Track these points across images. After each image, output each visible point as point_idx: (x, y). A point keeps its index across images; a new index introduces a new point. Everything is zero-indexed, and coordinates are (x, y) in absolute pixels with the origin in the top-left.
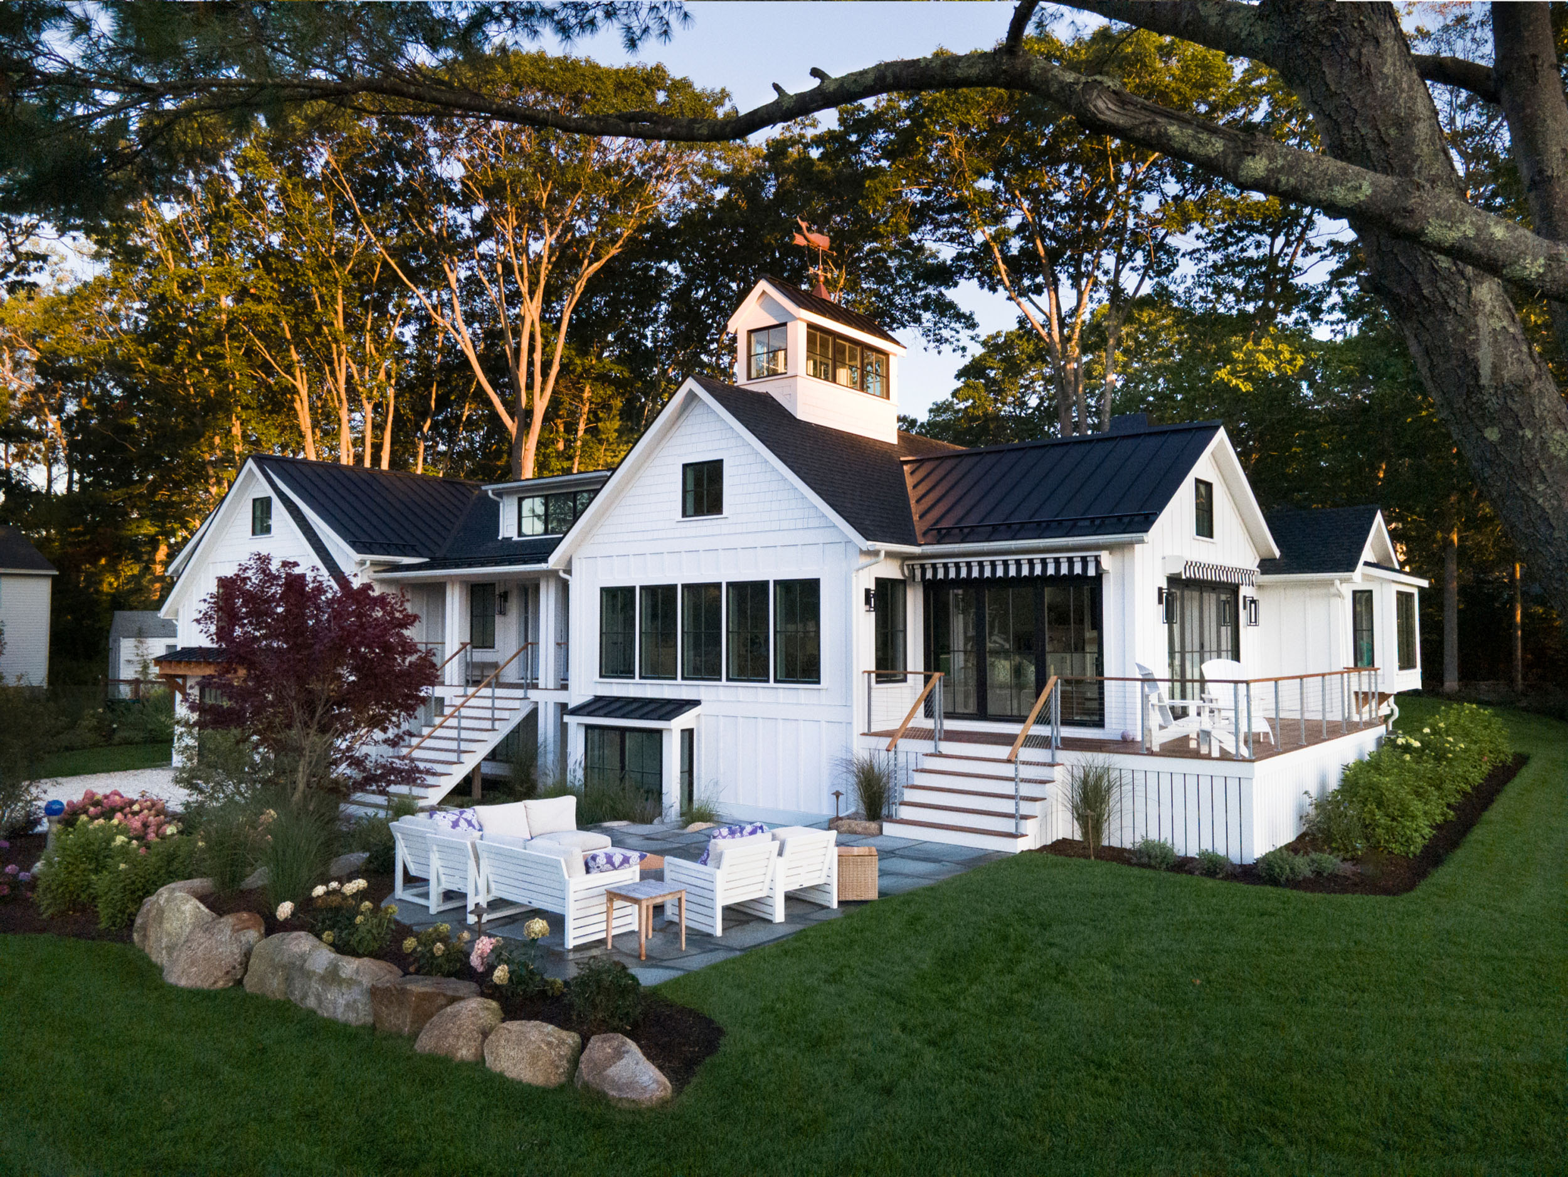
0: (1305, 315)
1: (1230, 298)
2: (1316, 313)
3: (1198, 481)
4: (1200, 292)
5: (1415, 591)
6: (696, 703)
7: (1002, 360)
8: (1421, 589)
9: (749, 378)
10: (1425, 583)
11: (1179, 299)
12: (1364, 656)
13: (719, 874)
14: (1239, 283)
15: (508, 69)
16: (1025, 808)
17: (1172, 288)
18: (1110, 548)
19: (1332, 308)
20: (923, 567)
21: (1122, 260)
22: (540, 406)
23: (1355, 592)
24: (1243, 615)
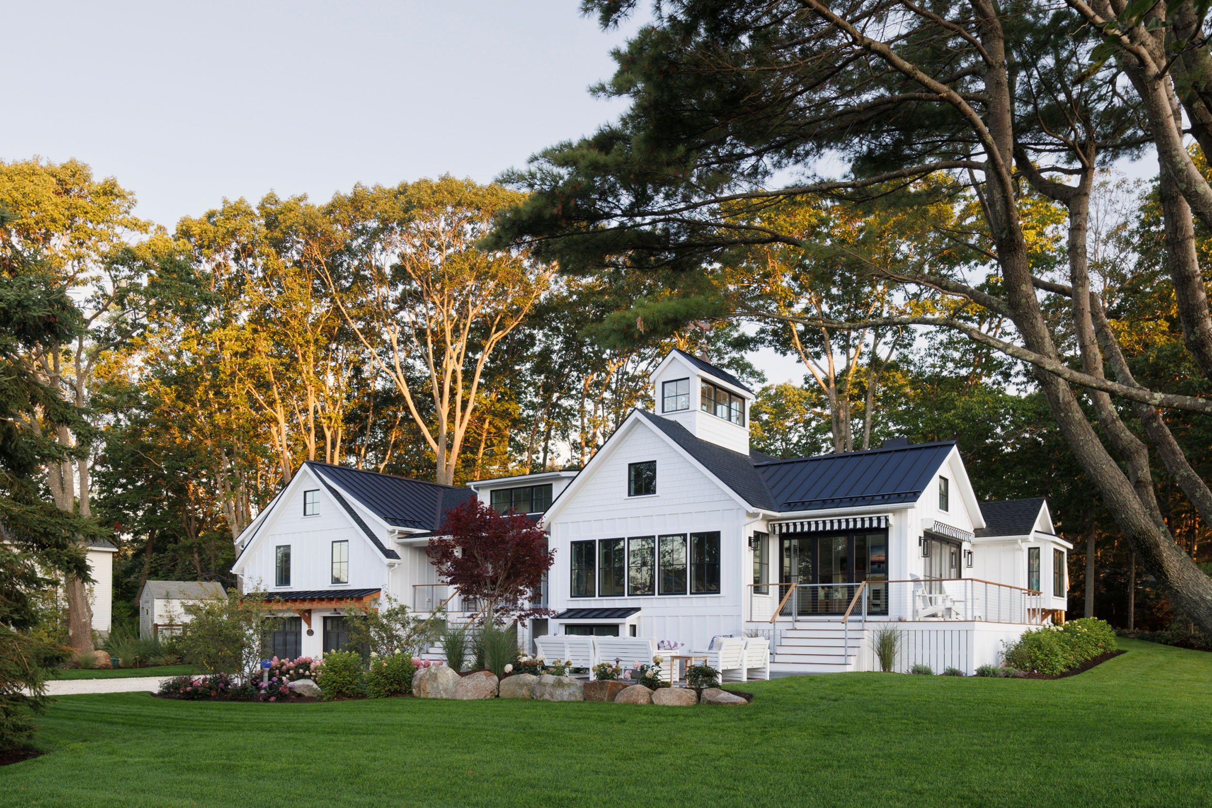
0: (999, 378)
1: (950, 365)
2: (1007, 376)
3: (941, 477)
4: (930, 360)
5: (1065, 551)
6: (638, 609)
7: (775, 407)
8: (1068, 550)
9: (663, 411)
10: (1071, 546)
11: (915, 365)
12: (1033, 587)
13: (720, 652)
14: (957, 355)
15: (451, 193)
16: (850, 651)
17: (911, 357)
18: (893, 511)
19: (1018, 374)
20: (780, 525)
21: (878, 336)
22: (459, 434)
23: (1030, 549)
24: (964, 561)
